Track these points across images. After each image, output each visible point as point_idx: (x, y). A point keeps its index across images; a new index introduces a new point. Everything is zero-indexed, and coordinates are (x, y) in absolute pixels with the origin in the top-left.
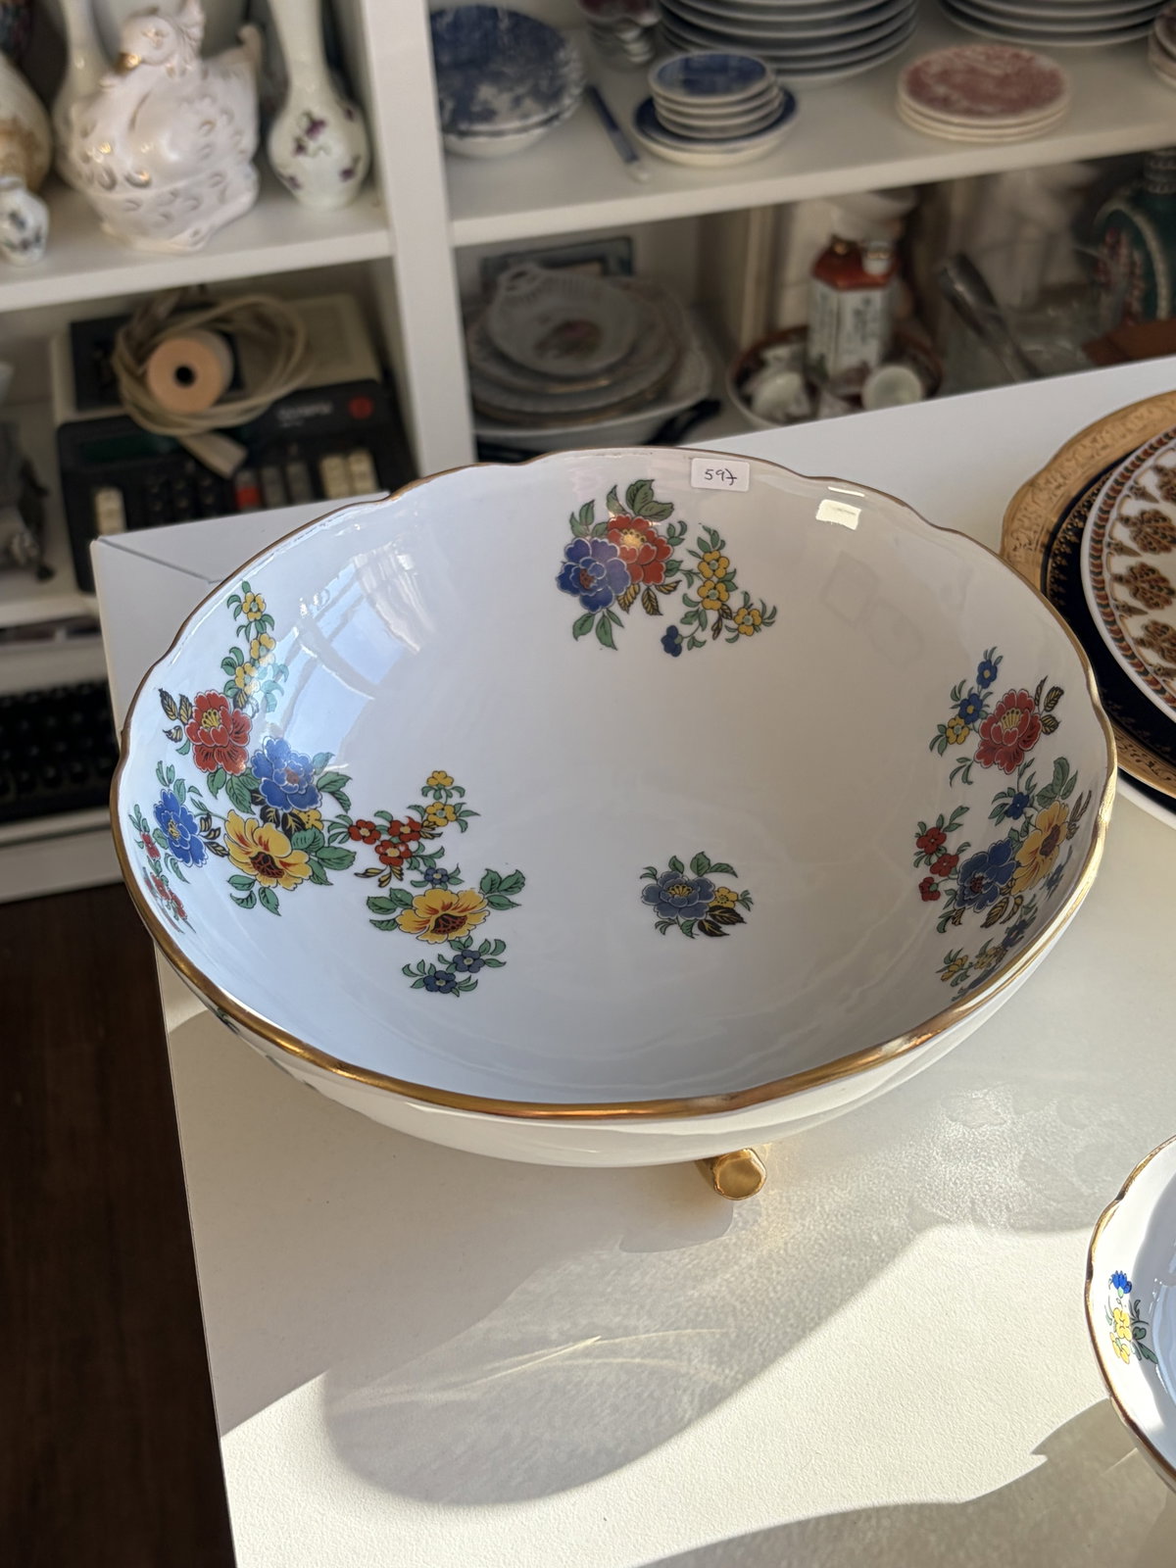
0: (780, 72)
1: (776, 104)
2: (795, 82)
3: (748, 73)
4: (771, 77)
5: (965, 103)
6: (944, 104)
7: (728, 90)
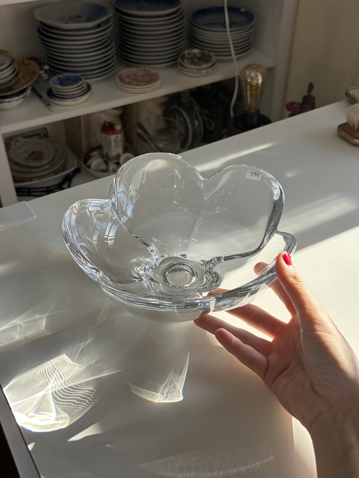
0: (85, 79)
1: (85, 87)
2: (89, 81)
3: (77, 80)
4: (83, 80)
5: (135, 83)
6: (130, 83)
7: (72, 84)
